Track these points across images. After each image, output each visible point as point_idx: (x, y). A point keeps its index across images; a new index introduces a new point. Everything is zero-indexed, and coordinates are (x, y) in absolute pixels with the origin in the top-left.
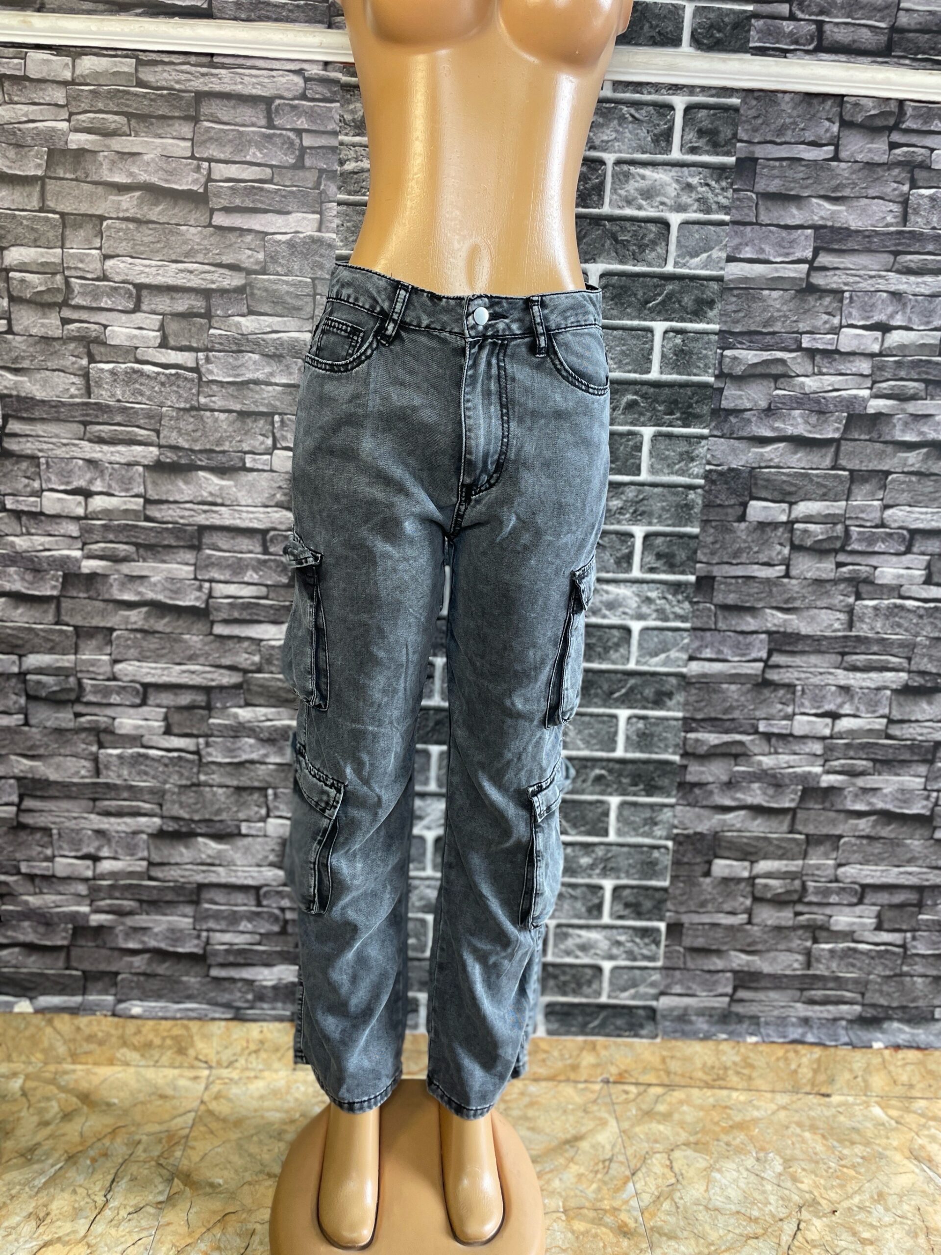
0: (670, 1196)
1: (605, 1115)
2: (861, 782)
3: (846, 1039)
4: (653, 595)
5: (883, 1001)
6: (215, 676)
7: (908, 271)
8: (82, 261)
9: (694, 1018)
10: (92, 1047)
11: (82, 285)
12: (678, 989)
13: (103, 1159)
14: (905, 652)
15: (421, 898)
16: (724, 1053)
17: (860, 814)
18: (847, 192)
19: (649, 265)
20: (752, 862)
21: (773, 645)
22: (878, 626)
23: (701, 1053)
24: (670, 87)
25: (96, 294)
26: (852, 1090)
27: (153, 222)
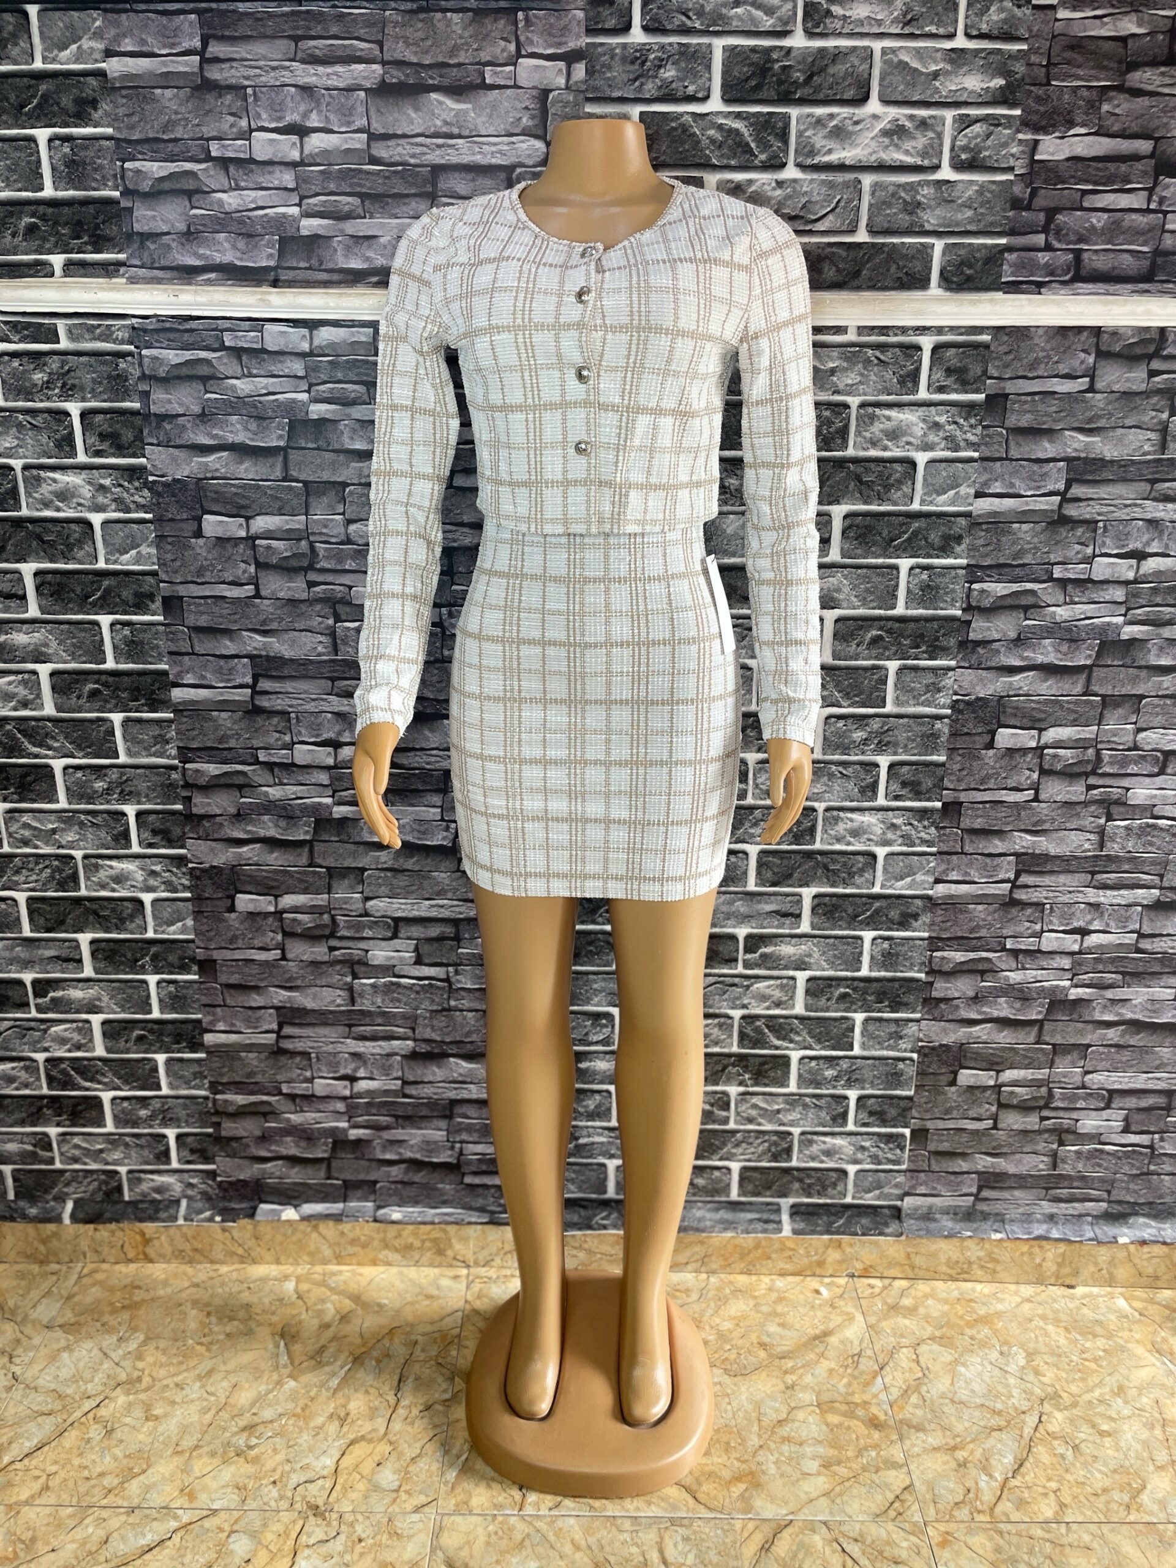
0: (917, 1389)
1: (850, 1309)
2: (1109, 994)
3: (1091, 1235)
4: (898, 821)
5: (1129, 1198)
6: (462, 909)
7: (1166, 499)
8: (326, 527)
9: (938, 1216)
10: (356, 1249)
11: (326, 549)
12: (922, 1190)
13: (386, 1360)
14: (1158, 869)
16: (969, 1249)
17: (1108, 1024)
18: (1102, 423)
19: (895, 504)
20: (998, 1072)
21: (1021, 866)
22: (1130, 846)
23: (945, 1250)
24: (917, 328)
25: (340, 557)
26: (1096, 1281)
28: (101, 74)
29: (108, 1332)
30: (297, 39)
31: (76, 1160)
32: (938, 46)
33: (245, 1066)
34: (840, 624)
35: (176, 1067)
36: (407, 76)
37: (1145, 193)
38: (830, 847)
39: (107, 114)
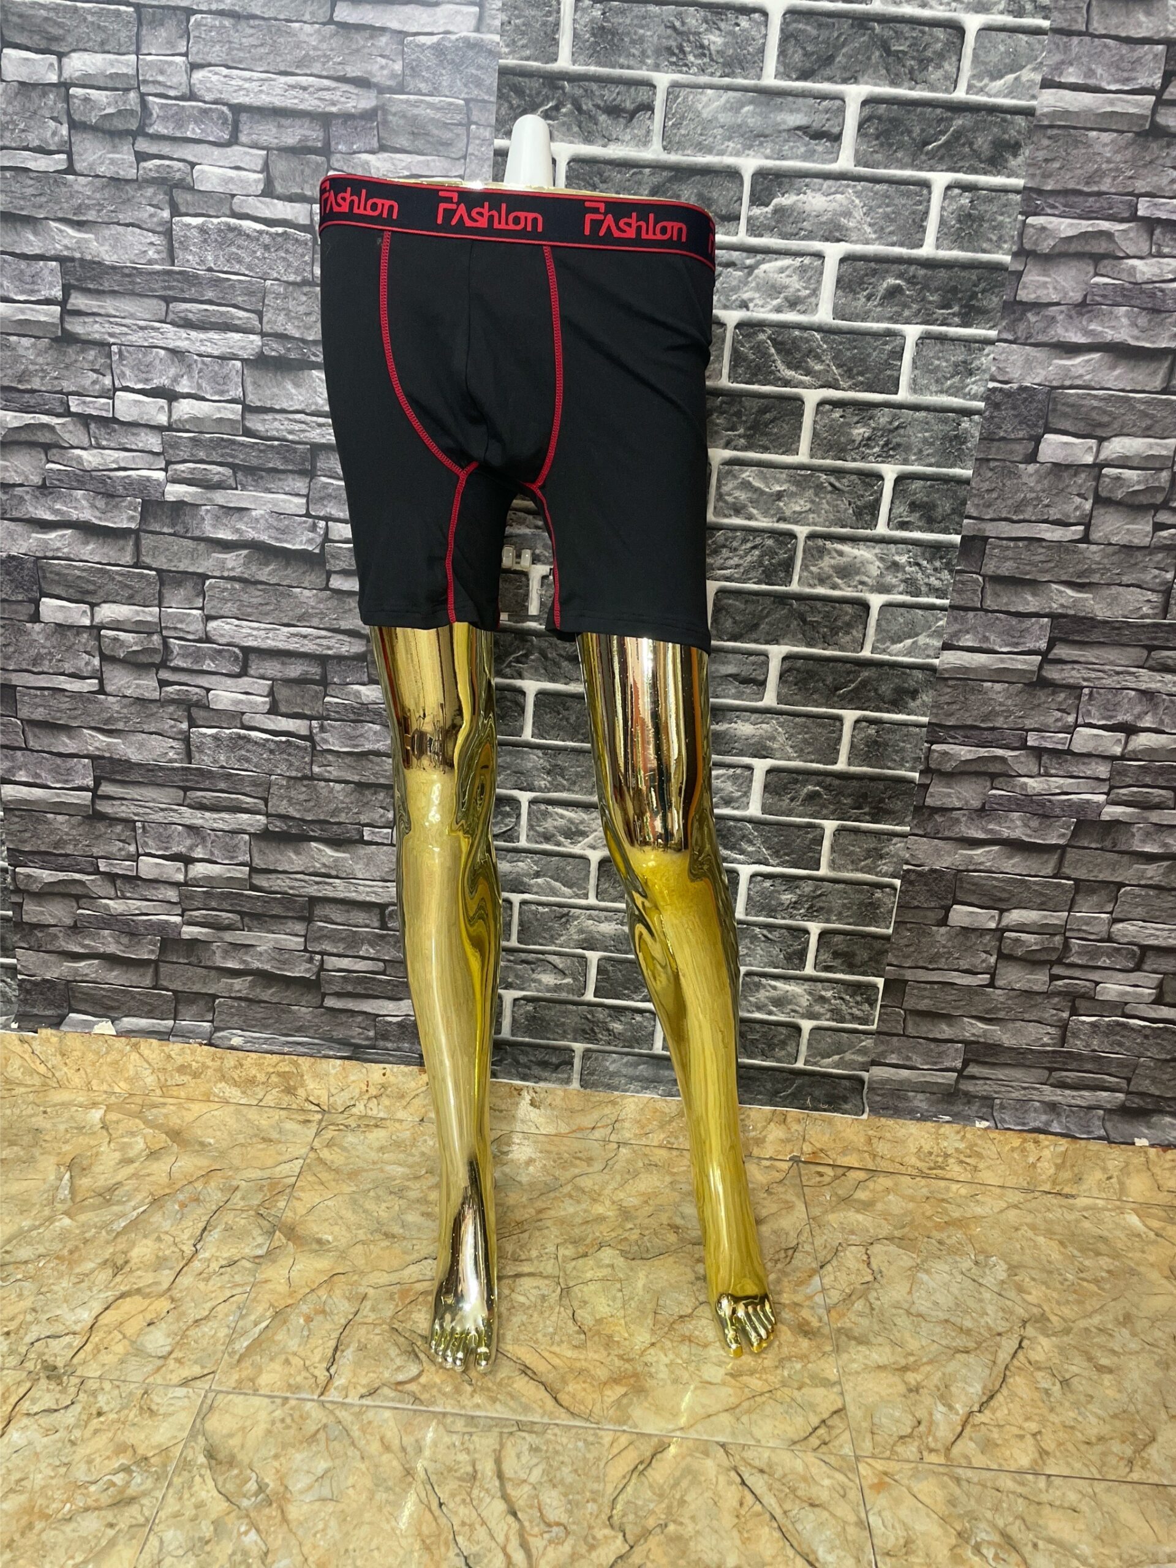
0: (864, 1295)
1: (791, 1198)
2: (1155, 817)
3: (1102, 1132)
4: (903, 559)
5: (1153, 1090)
6: (332, 642)
8: (162, 72)
9: (911, 1094)
10: (186, 1078)
11: (162, 107)
12: (893, 1059)
13: (194, 1204)
15: (581, 931)
16: (946, 1137)
17: (1151, 858)
19: (933, 88)
20: (1002, 911)
21: (1057, 633)
23: (916, 1135)
25: (179, 119)
26: (1102, 1191)
27: (254, 17)
33: (52, 832)
34: (845, 266)
38: (808, 590)
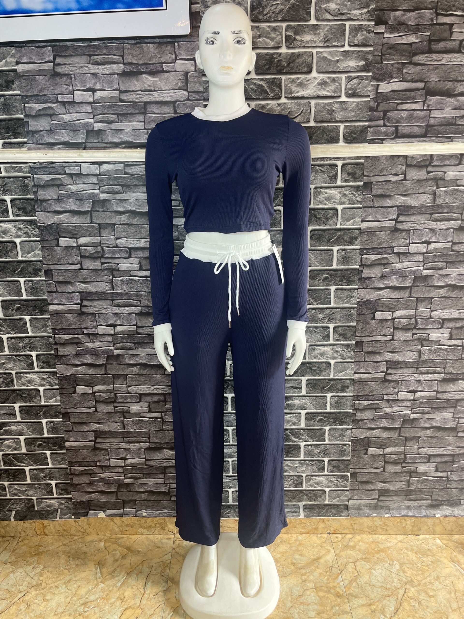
0: (355, 580)
1: (329, 547)
2: (427, 416)
3: (425, 514)
4: (338, 349)
5: (440, 498)
6: (167, 389)
7: (437, 220)
8: (108, 241)
9: (363, 508)
10: (129, 528)
11: (108, 250)
12: (356, 497)
13: (140, 574)
14: (442, 366)
16: (376, 521)
17: (427, 428)
18: (410, 192)
19: (330, 225)
20: (384, 449)
21: (388, 366)
22: (431, 357)
23: (366, 522)
24: (335, 158)
25: (113, 253)
26: (428, 533)
27: (134, 224)
28: (15, 71)
29: (29, 565)
30: (90, 56)
31: (16, 495)
32: (338, 50)
33: (82, 455)
34: (311, 273)
35: (54, 456)
36: (133, 68)
37: (422, 103)
38: (312, 361)
39: (18, 86)
